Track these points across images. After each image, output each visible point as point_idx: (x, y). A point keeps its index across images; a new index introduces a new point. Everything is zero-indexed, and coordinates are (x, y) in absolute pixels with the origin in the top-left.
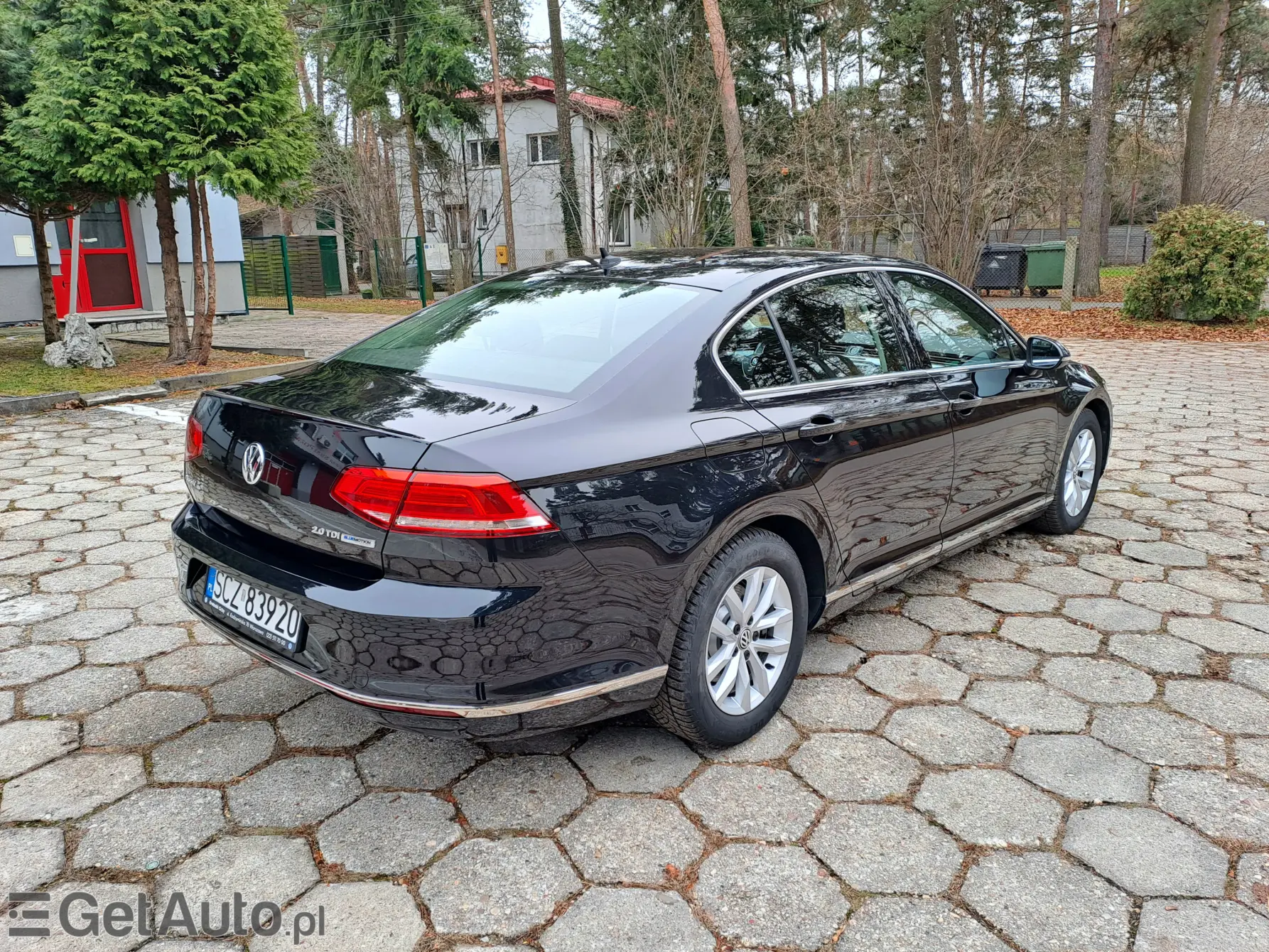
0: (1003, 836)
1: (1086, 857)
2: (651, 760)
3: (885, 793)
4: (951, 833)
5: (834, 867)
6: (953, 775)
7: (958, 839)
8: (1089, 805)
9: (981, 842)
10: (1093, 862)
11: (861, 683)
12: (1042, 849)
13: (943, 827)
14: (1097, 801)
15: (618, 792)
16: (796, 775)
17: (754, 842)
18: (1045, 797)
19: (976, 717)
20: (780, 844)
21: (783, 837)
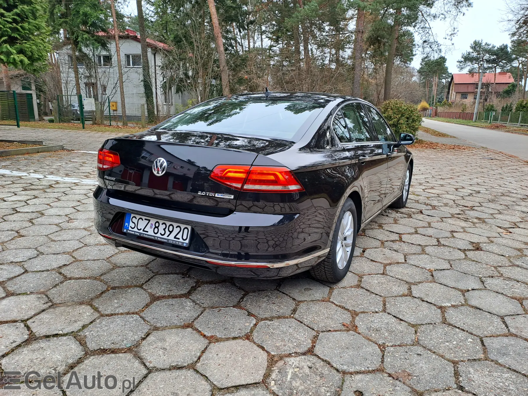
0: (448, 302)
1: (478, 306)
2: (310, 289)
3: (401, 293)
4: (431, 303)
5: (401, 317)
6: (420, 285)
7: (435, 305)
8: (468, 291)
9: (443, 305)
10: (480, 307)
11: (368, 259)
12: (462, 305)
13: (427, 302)
14: (470, 289)
15: (306, 301)
16: (366, 290)
17: (367, 313)
18: (453, 290)
19: (415, 267)
20: (377, 312)
21: (377, 310)
